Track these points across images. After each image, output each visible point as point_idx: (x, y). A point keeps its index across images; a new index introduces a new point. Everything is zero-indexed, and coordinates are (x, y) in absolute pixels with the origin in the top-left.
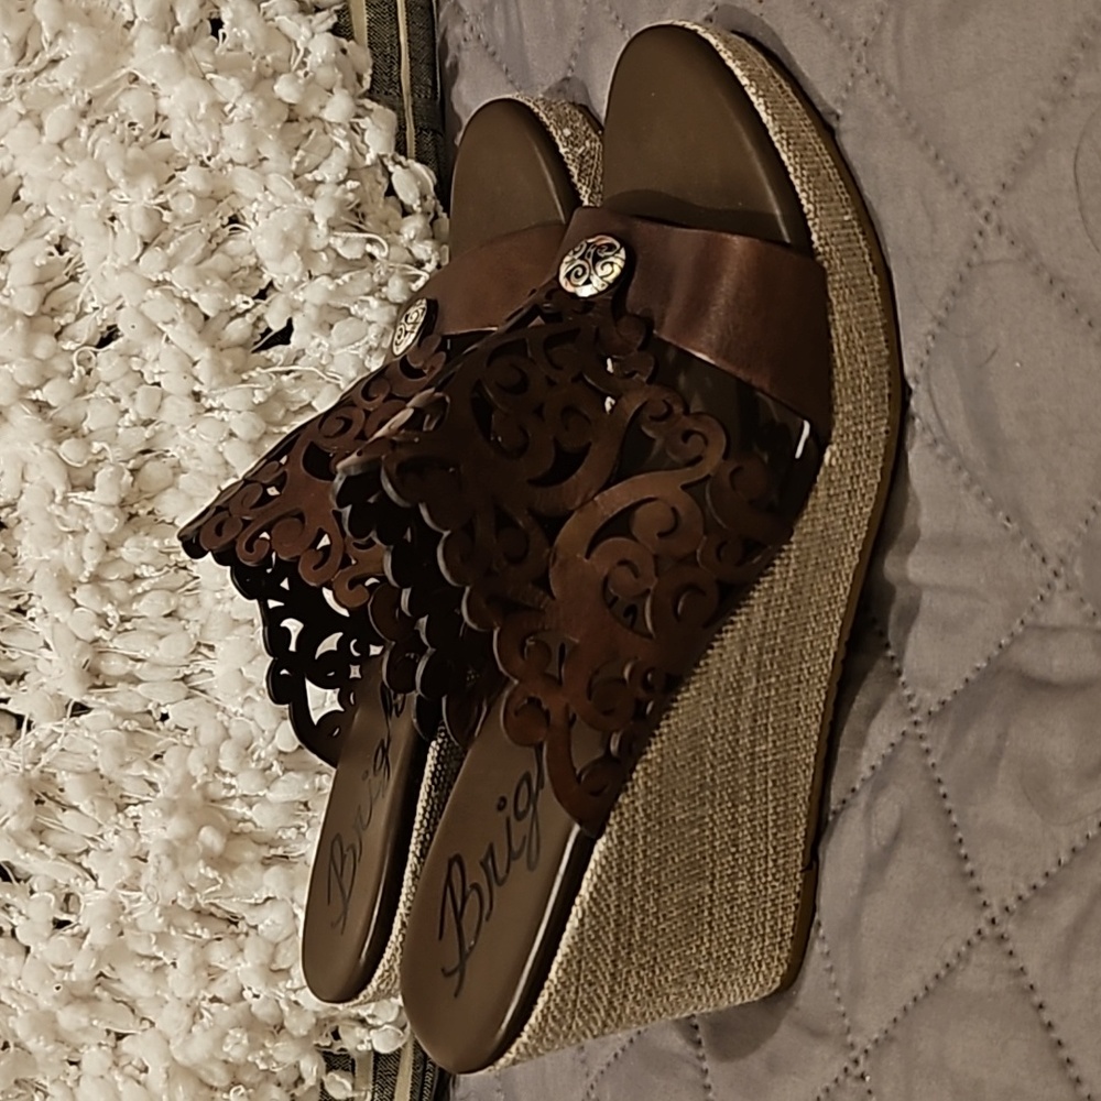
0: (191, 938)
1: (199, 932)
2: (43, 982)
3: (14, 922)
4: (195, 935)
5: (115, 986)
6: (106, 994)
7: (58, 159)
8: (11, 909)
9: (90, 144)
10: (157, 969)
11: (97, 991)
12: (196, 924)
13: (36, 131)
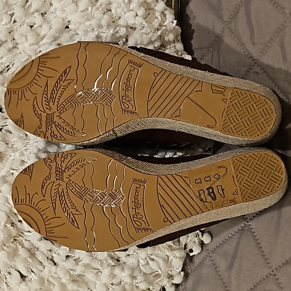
0: (109, 264)
1: (111, 263)
2: (65, 274)
3: (53, 256)
4: (110, 263)
5: (83, 277)
6: (80, 280)
7: (86, 17)
8: (52, 251)
9: (93, 13)
10: (97, 272)
11: (78, 278)
12: (111, 260)
13: (76, 7)
